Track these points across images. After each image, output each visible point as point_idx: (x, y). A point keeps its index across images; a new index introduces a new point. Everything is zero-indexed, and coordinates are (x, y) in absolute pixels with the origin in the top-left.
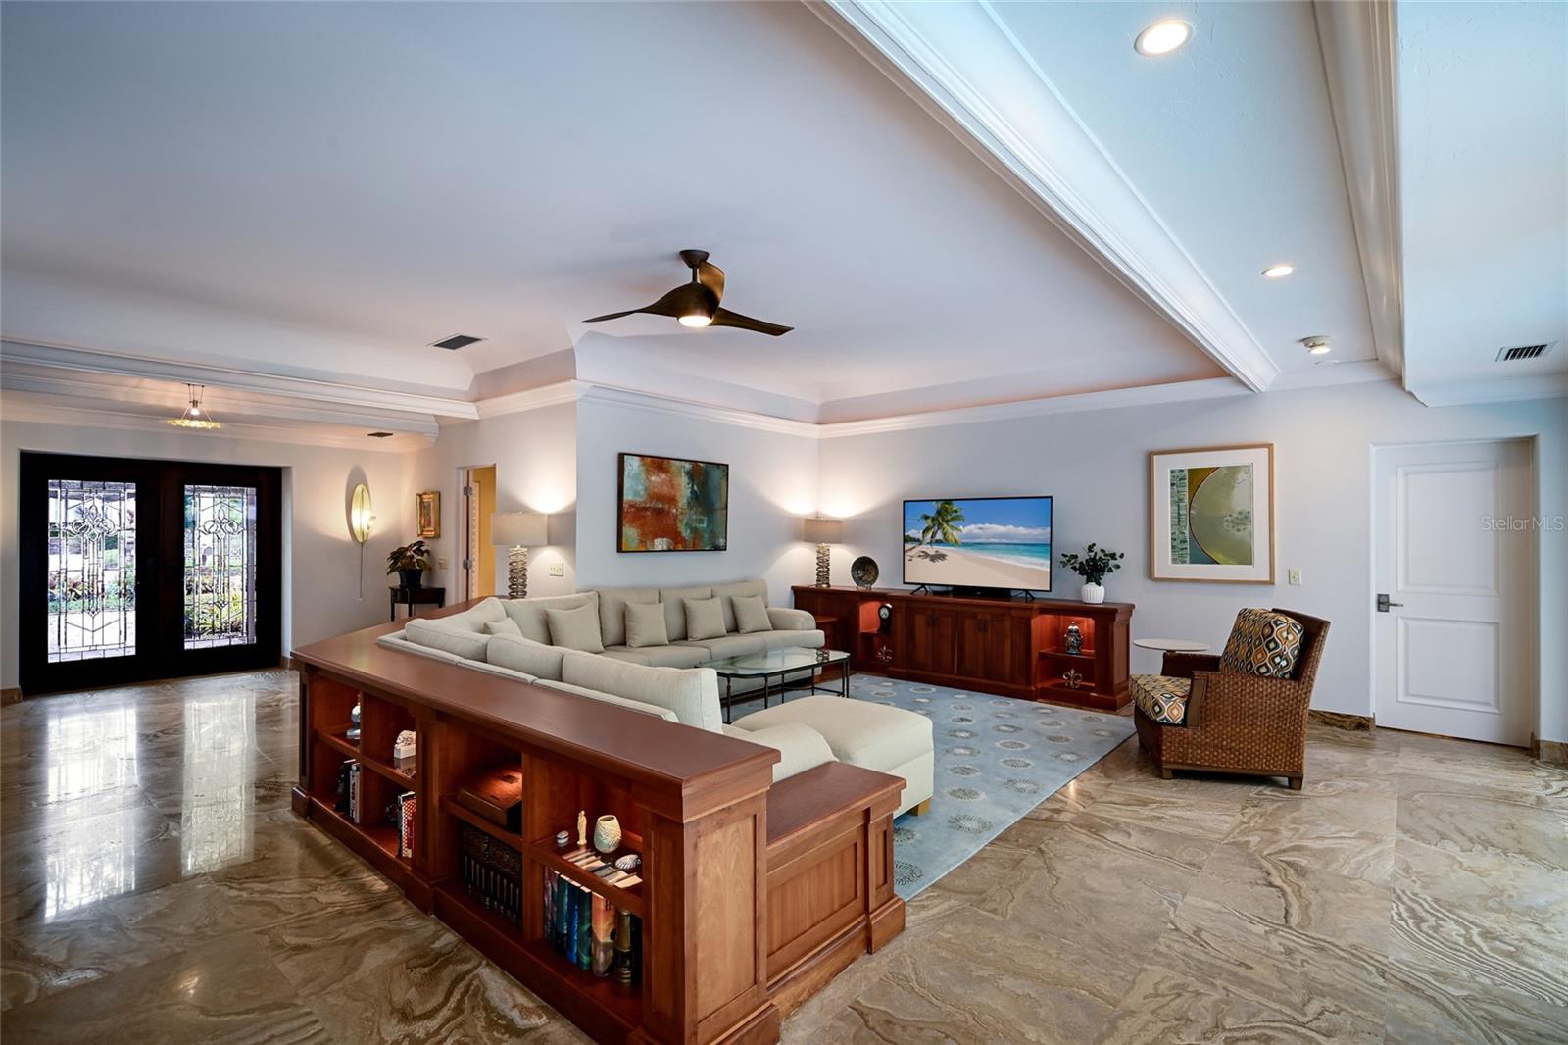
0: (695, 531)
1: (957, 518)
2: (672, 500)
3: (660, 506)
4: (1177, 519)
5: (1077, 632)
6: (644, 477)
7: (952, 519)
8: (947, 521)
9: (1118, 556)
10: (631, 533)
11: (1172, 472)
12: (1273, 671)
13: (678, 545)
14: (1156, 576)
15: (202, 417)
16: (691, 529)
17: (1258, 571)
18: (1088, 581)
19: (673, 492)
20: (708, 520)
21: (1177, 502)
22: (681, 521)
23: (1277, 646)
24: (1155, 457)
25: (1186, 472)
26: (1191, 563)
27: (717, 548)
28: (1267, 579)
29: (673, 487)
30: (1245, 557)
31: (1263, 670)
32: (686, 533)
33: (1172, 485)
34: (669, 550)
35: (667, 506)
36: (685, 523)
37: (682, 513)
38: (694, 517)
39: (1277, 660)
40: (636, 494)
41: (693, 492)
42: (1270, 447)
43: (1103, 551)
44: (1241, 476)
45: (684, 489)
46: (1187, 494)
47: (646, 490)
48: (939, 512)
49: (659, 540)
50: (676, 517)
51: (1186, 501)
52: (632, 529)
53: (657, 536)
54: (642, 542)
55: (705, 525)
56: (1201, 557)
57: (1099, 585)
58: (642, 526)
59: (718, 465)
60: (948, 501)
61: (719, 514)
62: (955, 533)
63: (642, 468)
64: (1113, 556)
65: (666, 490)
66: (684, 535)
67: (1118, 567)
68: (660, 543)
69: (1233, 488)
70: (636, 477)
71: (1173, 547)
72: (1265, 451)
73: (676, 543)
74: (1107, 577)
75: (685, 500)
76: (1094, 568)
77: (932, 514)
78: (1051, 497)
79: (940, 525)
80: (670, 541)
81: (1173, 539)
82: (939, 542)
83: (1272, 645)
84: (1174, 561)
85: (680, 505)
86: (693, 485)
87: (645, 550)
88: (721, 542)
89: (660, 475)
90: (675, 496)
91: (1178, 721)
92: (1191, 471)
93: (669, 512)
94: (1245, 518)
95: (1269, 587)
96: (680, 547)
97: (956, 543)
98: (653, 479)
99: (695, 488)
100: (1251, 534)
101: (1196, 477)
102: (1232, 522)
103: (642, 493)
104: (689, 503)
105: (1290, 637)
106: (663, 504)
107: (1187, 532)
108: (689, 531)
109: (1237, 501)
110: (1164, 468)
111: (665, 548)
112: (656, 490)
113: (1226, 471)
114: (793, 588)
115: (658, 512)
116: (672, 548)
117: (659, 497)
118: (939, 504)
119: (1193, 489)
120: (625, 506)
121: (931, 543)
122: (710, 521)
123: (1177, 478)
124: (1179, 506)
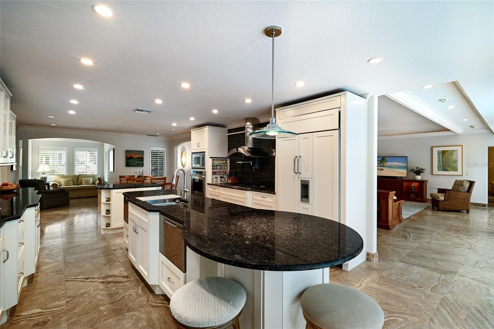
1: (386, 161)
4: (439, 161)
5: (414, 186)
7: (385, 161)
8: (384, 162)
9: (424, 169)
11: (438, 151)
14: (434, 174)
17: (459, 172)
18: (417, 175)
21: (439, 158)
24: (434, 148)
25: (441, 151)
26: (442, 171)
28: (461, 174)
30: (456, 170)
33: (438, 154)
42: (462, 146)
43: (420, 168)
44: (455, 152)
46: (441, 156)
48: (382, 160)
51: (441, 157)
56: (445, 169)
57: (420, 176)
60: (384, 157)
62: (386, 164)
64: (423, 169)
67: (424, 172)
69: (453, 155)
71: (438, 168)
72: (461, 147)
74: (421, 174)
76: (418, 172)
77: (380, 160)
78: (407, 157)
79: (382, 163)
81: (438, 166)
82: (382, 166)
84: (438, 170)
92: (442, 151)
94: (456, 161)
95: (462, 176)
97: (386, 167)
100: (457, 165)
101: (444, 152)
102: (453, 162)
107: (441, 164)
109: (454, 157)
110: (435, 150)
113: (451, 151)
118: (382, 158)
119: (443, 155)
121: (380, 167)
123: (439, 153)
124: (439, 159)
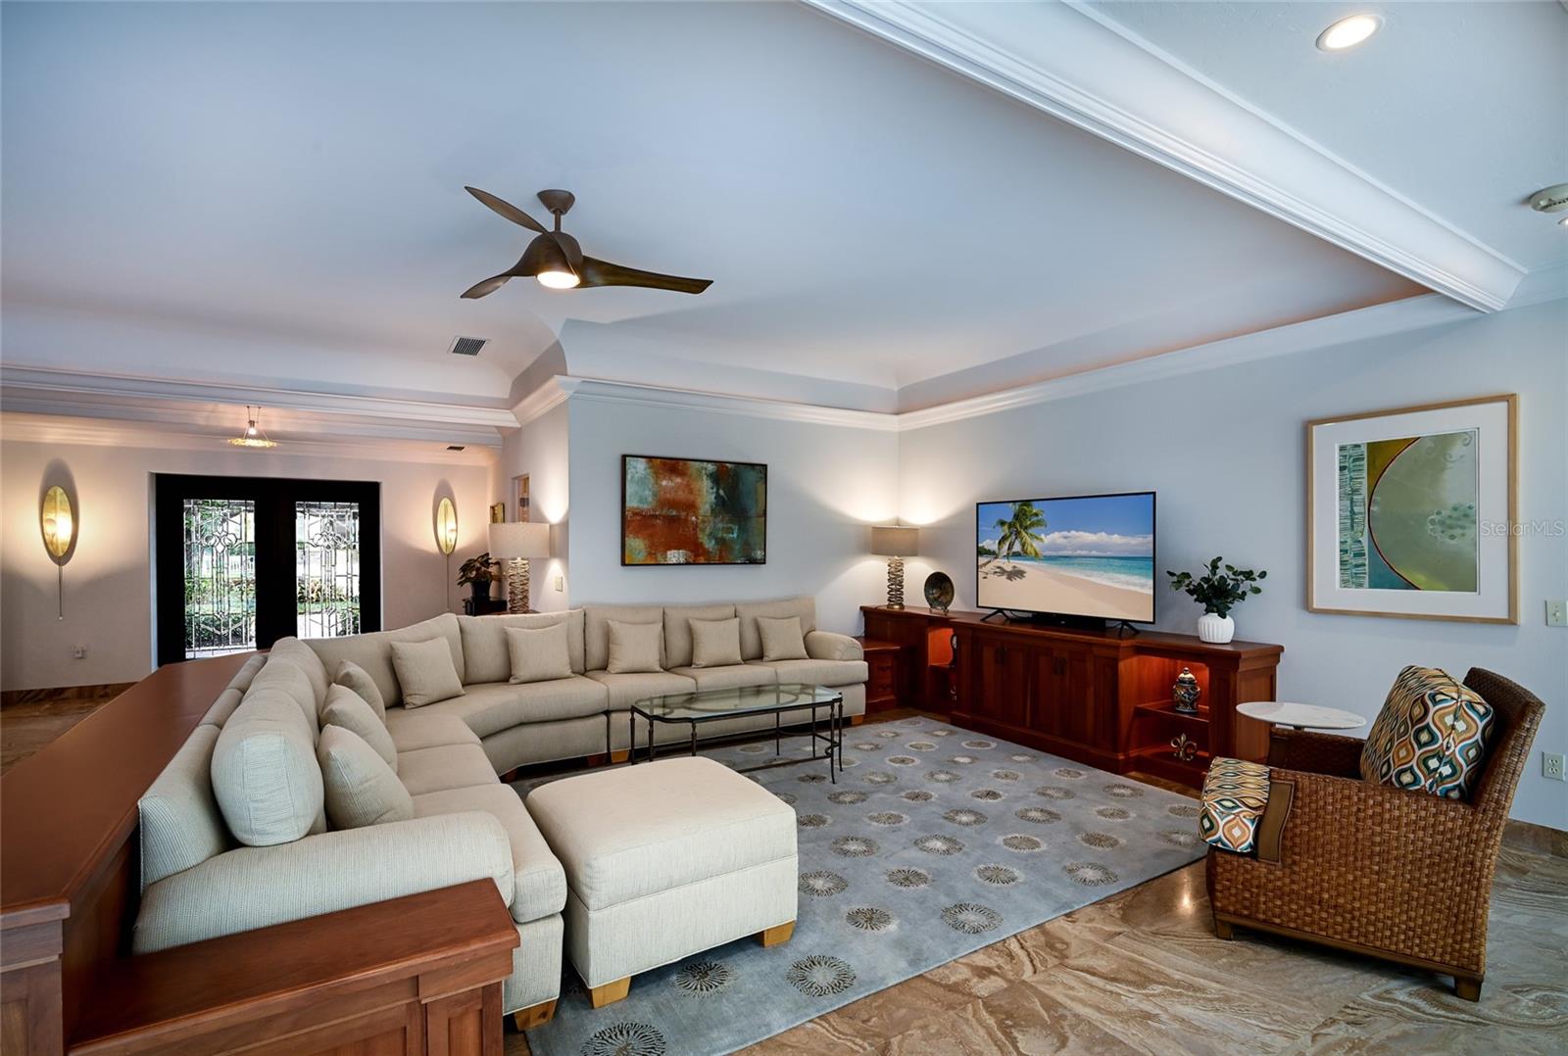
0: (722, 542)
1: (1039, 523)
2: (691, 507)
3: (674, 513)
4: (1350, 520)
5: (1191, 681)
6: (652, 480)
7: (1032, 525)
8: (1026, 528)
9: (1256, 574)
10: (637, 544)
11: (1342, 449)
12: (1425, 783)
13: (698, 556)
14: (1315, 606)
15: (260, 437)
16: (716, 539)
17: (1488, 599)
18: (1208, 611)
19: (692, 497)
20: (739, 529)
21: (1349, 494)
22: (703, 530)
23: (1433, 739)
24: (1315, 428)
25: (1364, 449)
26: (1370, 587)
27: (753, 561)
28: (1503, 615)
29: (691, 492)
30: (1465, 579)
31: (1407, 778)
32: (709, 545)
33: (1342, 469)
34: (687, 564)
35: (683, 514)
36: (708, 531)
37: (704, 522)
38: (720, 525)
39: (1433, 763)
40: (642, 500)
41: (718, 496)
42: (1510, 399)
43: (1229, 567)
44: (1457, 450)
45: (706, 495)
46: (1365, 482)
47: (655, 495)
48: (1016, 517)
49: (673, 551)
50: (696, 526)
51: (1364, 491)
52: (637, 540)
53: (670, 548)
54: (650, 554)
55: (735, 535)
56: (1387, 577)
57: (1223, 616)
58: (651, 536)
59: (753, 466)
60: (1027, 503)
61: (755, 523)
62: (1035, 544)
63: (649, 471)
64: (1249, 575)
65: (682, 495)
66: (707, 546)
67: (1257, 591)
68: (674, 556)
69: (1443, 469)
70: (642, 481)
71: (1343, 563)
72: (1503, 405)
73: (696, 556)
74: (1237, 605)
75: (707, 507)
76: (1217, 594)
77: (1009, 519)
78: (1154, 493)
79: (1018, 534)
80: (690, 553)
81: (1343, 551)
82: (1016, 555)
83: (1424, 737)
84: (1344, 583)
85: (701, 512)
86: (718, 489)
87: (654, 560)
88: (759, 554)
89: (673, 478)
90: (694, 502)
91: (1244, 847)
92: (1373, 447)
93: (686, 520)
94: (1465, 516)
95: (1507, 630)
96: (702, 560)
97: (1036, 557)
98: (664, 483)
99: (721, 492)
100: (1475, 544)
101: (1381, 455)
102: (1442, 523)
103: (650, 499)
104: (713, 510)
105: (1461, 726)
106: (678, 511)
107: (1365, 539)
108: (713, 542)
109: (1451, 490)
110: (1328, 445)
111: (682, 560)
112: (668, 496)
113: (1430, 444)
114: (861, 608)
115: (672, 520)
116: (691, 561)
117: (673, 504)
118: (1017, 506)
119: (1376, 474)
120: (629, 514)
121: (1007, 556)
122: (743, 530)
123: (1349, 459)
124: (1352, 501)
